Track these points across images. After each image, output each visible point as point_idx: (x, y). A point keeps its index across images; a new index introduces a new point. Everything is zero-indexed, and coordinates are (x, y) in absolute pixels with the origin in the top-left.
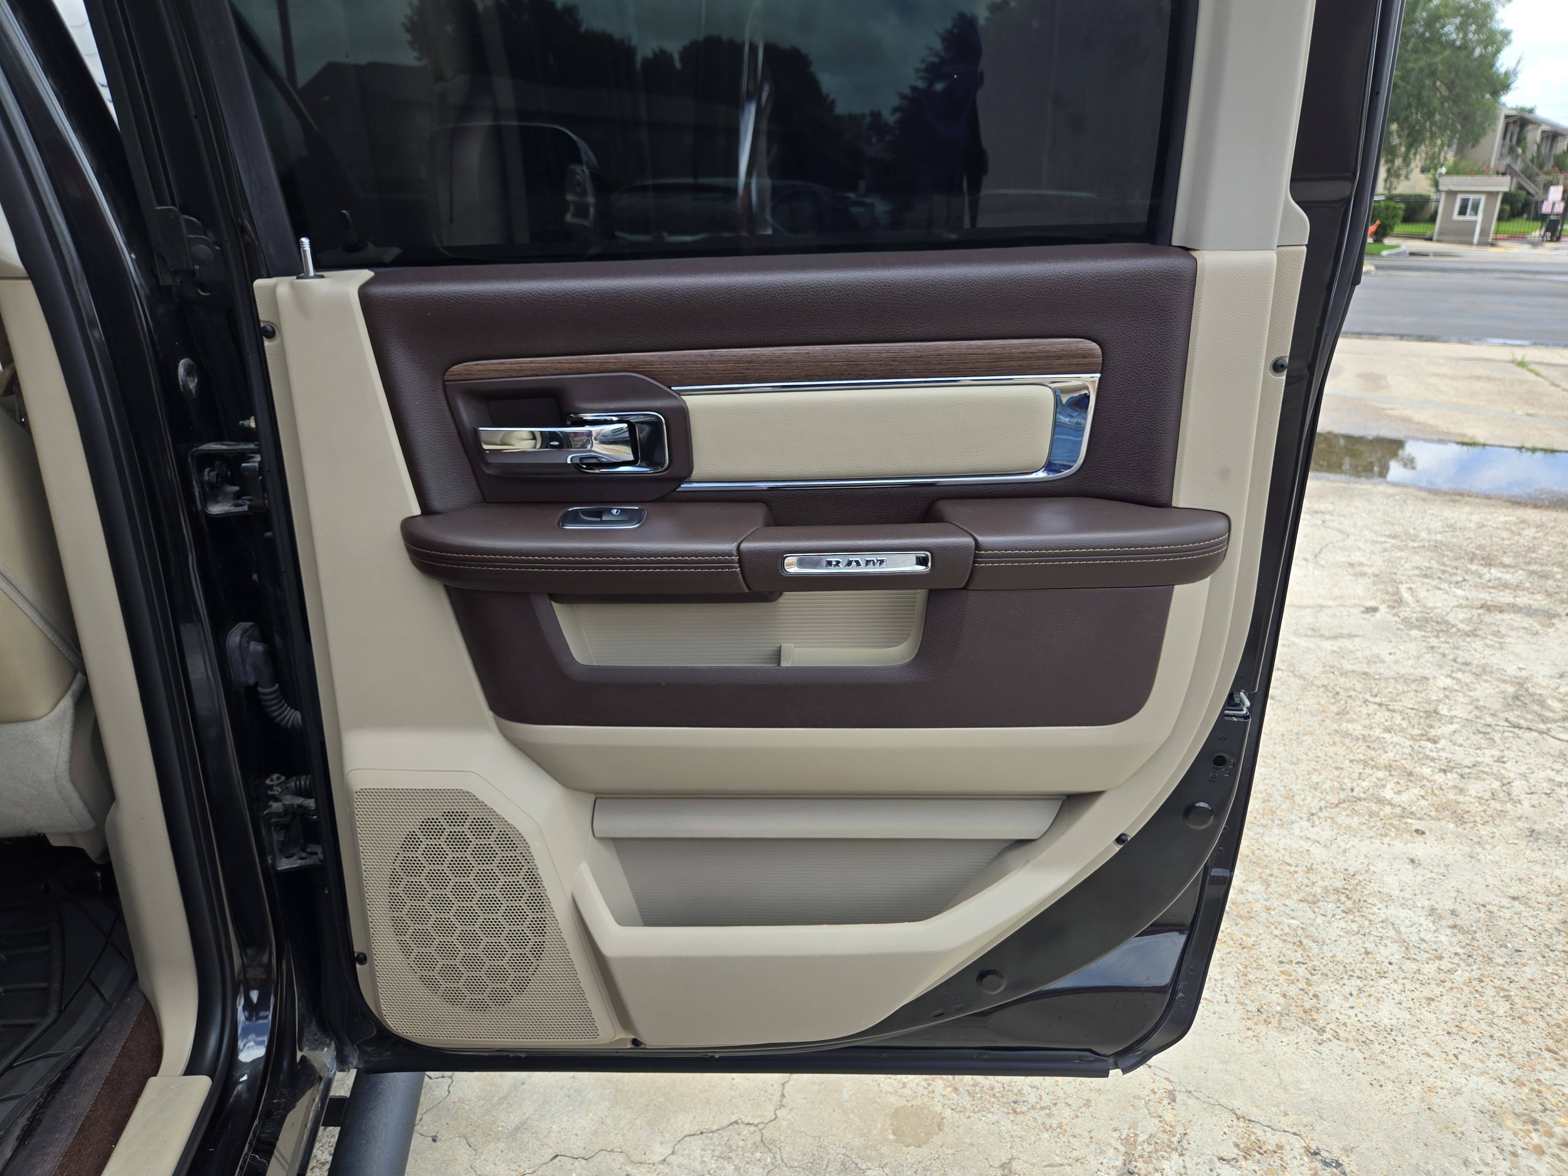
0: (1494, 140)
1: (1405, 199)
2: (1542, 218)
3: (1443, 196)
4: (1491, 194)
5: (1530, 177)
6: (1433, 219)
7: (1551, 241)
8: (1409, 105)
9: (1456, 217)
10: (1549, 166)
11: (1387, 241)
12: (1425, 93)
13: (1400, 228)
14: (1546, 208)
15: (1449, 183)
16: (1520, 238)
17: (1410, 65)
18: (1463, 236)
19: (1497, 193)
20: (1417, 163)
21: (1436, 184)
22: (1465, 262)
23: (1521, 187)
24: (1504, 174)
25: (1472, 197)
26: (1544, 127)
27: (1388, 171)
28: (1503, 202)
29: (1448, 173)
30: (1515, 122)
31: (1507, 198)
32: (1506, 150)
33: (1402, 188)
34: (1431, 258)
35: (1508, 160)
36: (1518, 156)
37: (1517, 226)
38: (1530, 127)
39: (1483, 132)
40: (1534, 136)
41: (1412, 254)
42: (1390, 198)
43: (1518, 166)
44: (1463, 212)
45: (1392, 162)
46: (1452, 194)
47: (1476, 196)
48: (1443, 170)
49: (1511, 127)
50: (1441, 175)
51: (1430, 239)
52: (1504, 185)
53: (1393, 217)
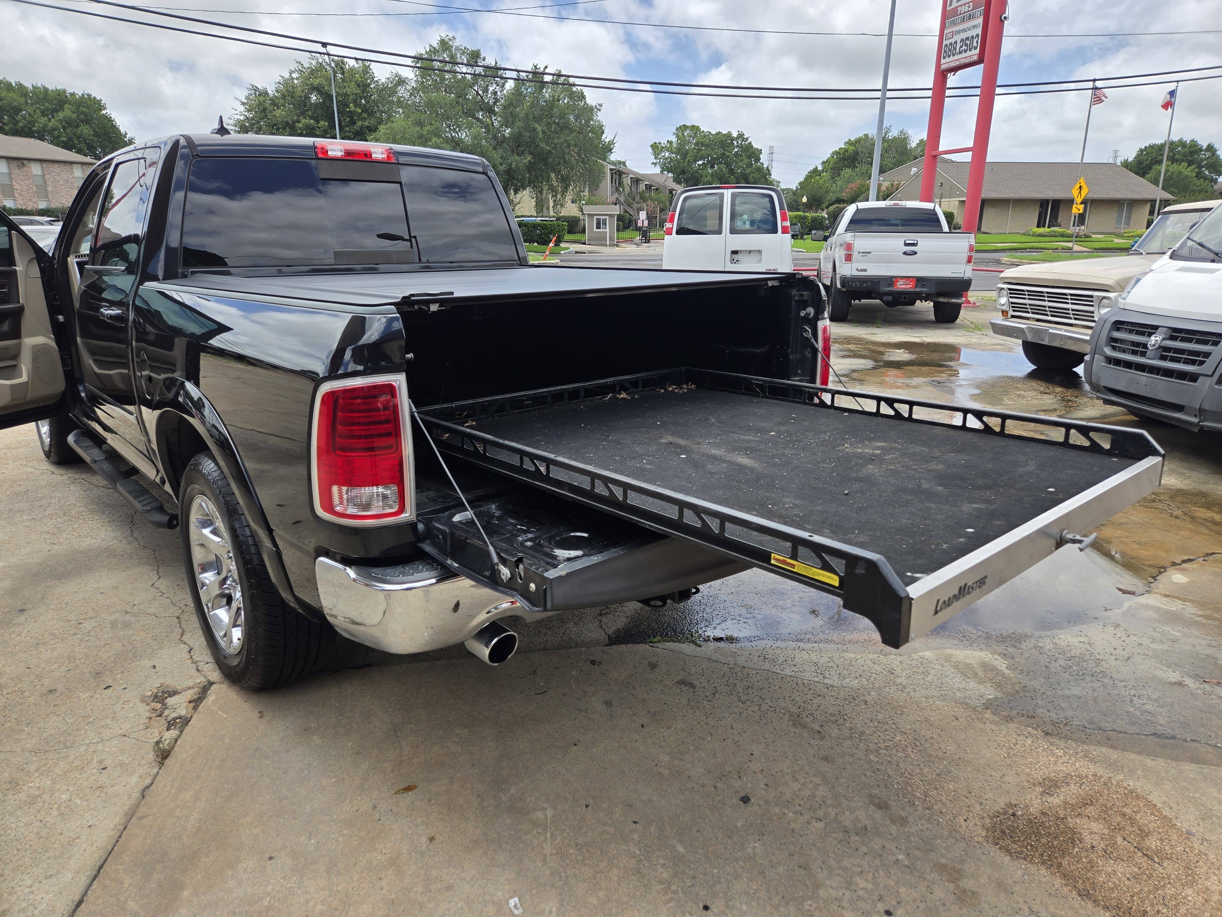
0: (607, 184)
1: (566, 219)
2: (638, 229)
3: (586, 217)
4: (611, 216)
5: (630, 205)
6: (583, 231)
7: (645, 242)
8: (559, 163)
9: (595, 230)
10: (637, 199)
11: (562, 245)
12: (567, 157)
13: (567, 237)
14: (640, 224)
15: (588, 209)
16: (630, 241)
17: (556, 141)
18: (600, 241)
19: (614, 215)
20: (569, 198)
21: (582, 210)
22: (606, 256)
23: (626, 211)
24: (616, 204)
25: (602, 217)
26: (631, 176)
27: (554, 201)
28: (617, 221)
29: (587, 204)
30: (616, 173)
31: (620, 218)
32: (614, 189)
33: (564, 213)
34: (587, 254)
35: (616, 195)
36: (621, 193)
37: (628, 234)
38: (624, 176)
39: (600, 181)
40: (627, 181)
41: (576, 252)
42: (558, 219)
43: (622, 199)
44: (598, 227)
45: (556, 196)
46: (591, 216)
47: (604, 217)
48: (584, 202)
49: (614, 175)
50: (583, 204)
51: (585, 244)
52: (616, 210)
53: (563, 230)
